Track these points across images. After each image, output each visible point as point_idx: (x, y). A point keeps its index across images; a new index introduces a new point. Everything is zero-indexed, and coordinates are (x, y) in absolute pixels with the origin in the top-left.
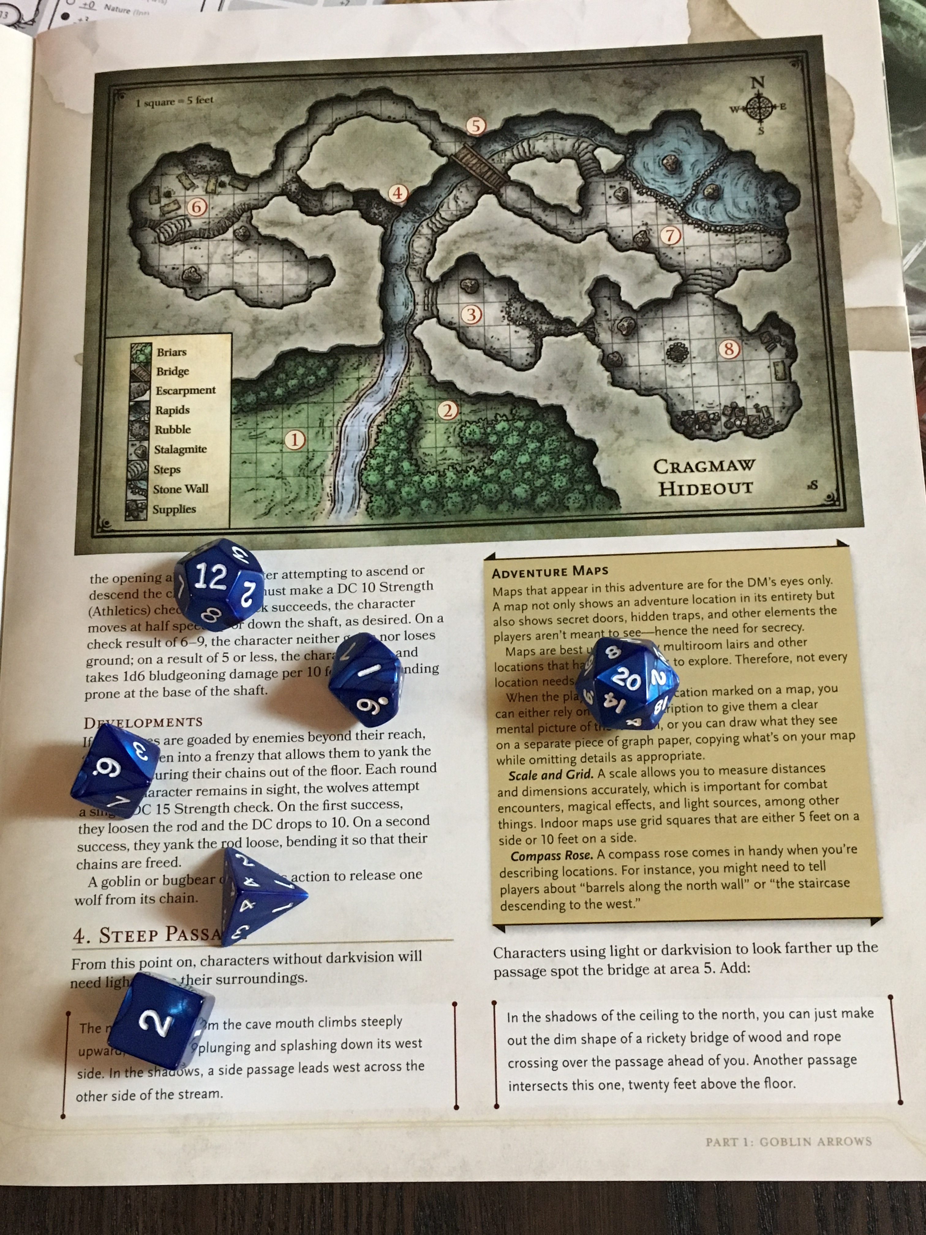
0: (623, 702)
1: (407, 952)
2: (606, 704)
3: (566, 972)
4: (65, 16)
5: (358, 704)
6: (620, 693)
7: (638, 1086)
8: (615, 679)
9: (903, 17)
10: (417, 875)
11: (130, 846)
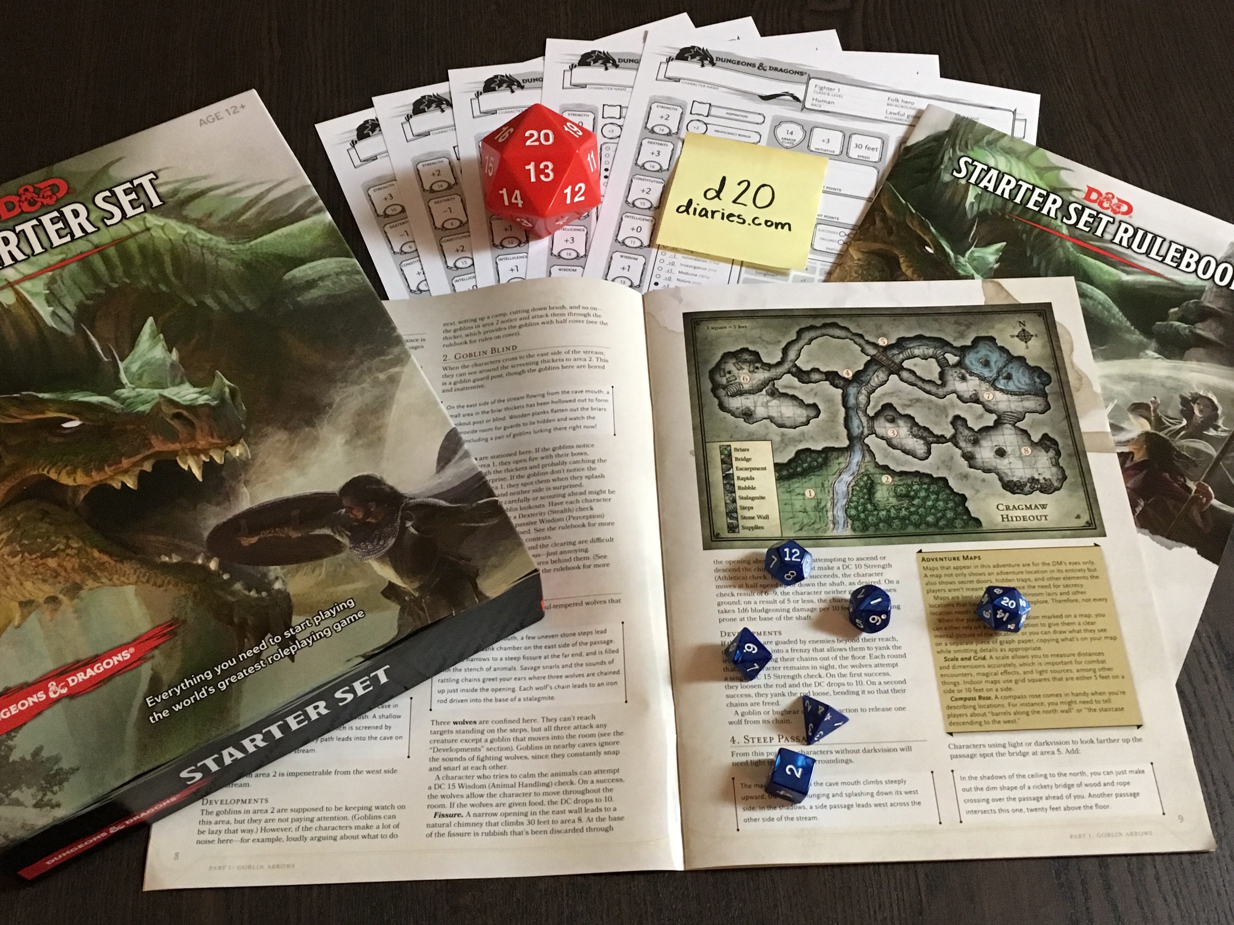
0: (1007, 614)
1: (903, 747)
2: (998, 616)
3: (987, 755)
4: (656, 284)
5: (870, 619)
6: (1006, 610)
7: (1032, 810)
8: (1003, 603)
9: (1089, 295)
10: (903, 709)
11: (753, 695)
